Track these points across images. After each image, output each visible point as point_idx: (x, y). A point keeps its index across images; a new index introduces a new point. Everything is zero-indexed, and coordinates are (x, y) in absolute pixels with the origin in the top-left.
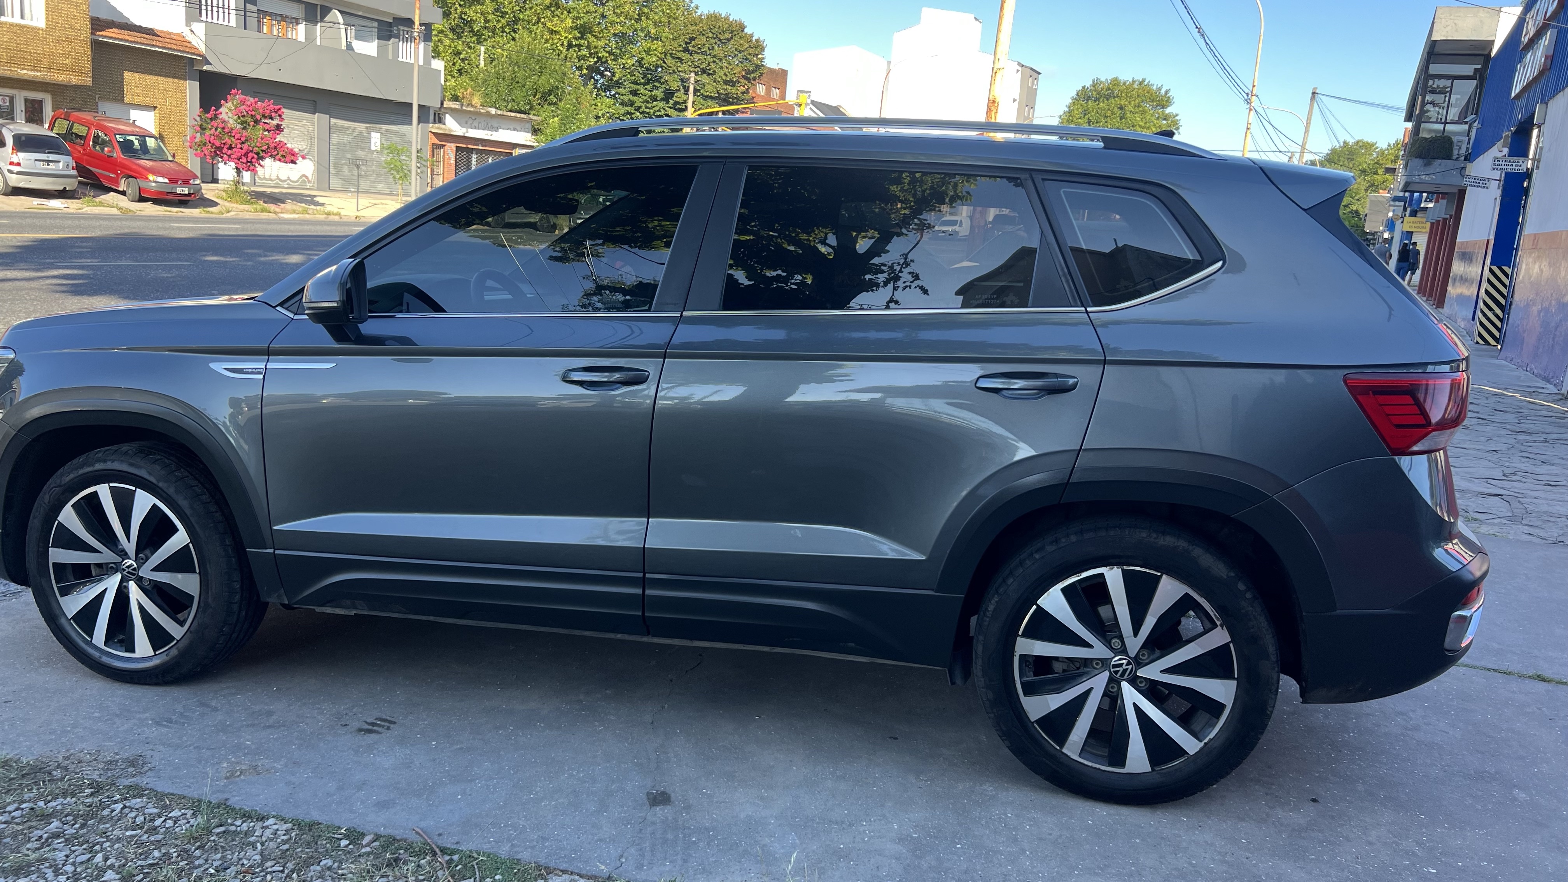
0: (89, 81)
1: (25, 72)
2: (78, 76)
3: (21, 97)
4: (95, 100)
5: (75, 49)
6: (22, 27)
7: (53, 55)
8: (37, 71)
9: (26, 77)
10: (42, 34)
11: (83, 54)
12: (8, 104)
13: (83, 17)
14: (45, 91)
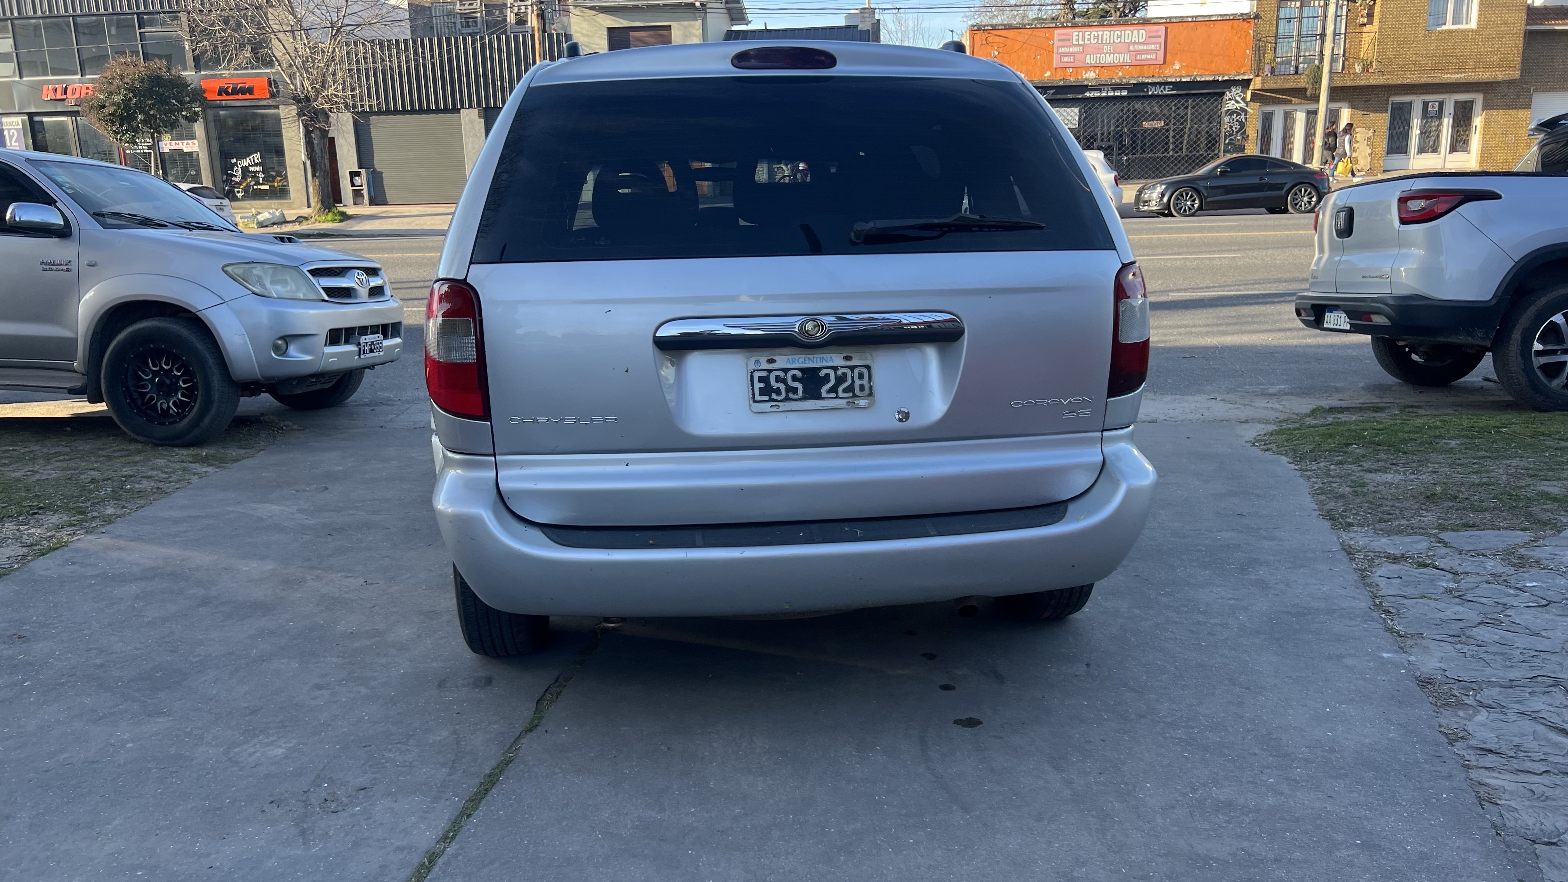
0: (1516, 74)
1: (1449, 75)
2: (1506, 70)
3: (1450, 101)
4: (1530, 92)
5: (1506, 44)
6: (1451, 32)
7: (1480, 55)
8: (1461, 73)
9: (1448, 81)
10: (1472, 35)
11: (1514, 46)
12: (1437, 109)
13: (1518, 10)
14: (1476, 91)
